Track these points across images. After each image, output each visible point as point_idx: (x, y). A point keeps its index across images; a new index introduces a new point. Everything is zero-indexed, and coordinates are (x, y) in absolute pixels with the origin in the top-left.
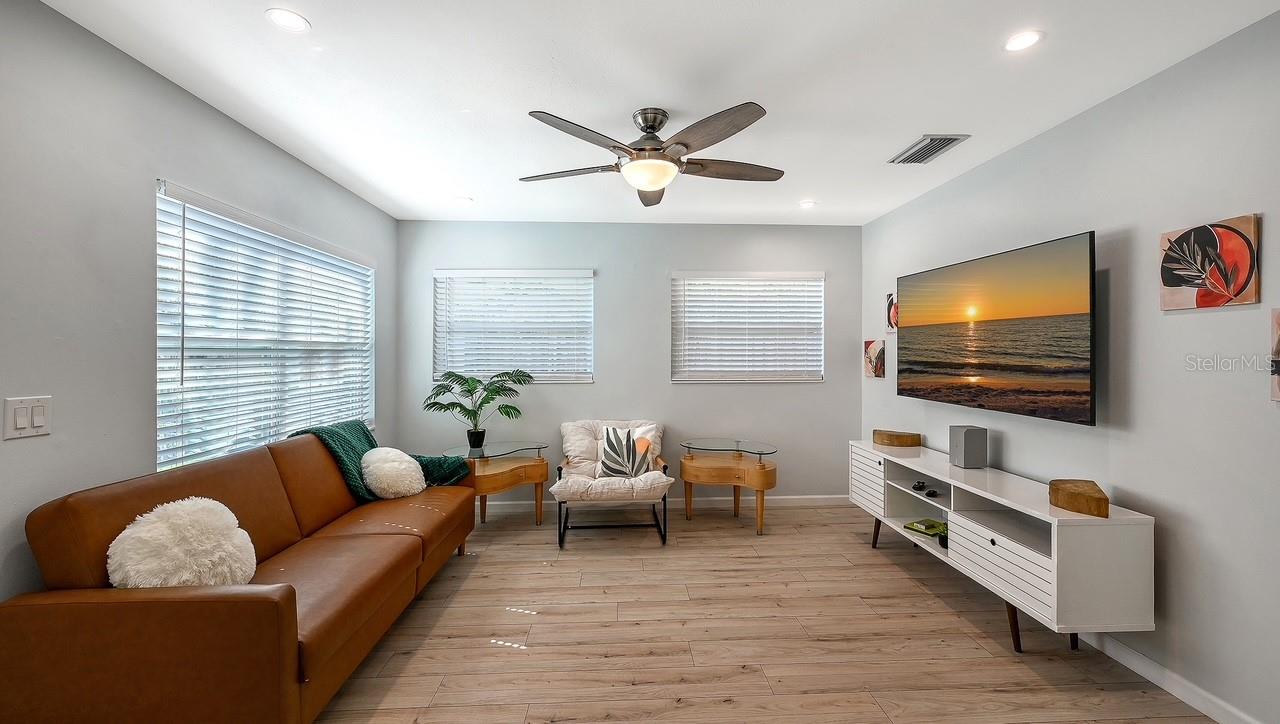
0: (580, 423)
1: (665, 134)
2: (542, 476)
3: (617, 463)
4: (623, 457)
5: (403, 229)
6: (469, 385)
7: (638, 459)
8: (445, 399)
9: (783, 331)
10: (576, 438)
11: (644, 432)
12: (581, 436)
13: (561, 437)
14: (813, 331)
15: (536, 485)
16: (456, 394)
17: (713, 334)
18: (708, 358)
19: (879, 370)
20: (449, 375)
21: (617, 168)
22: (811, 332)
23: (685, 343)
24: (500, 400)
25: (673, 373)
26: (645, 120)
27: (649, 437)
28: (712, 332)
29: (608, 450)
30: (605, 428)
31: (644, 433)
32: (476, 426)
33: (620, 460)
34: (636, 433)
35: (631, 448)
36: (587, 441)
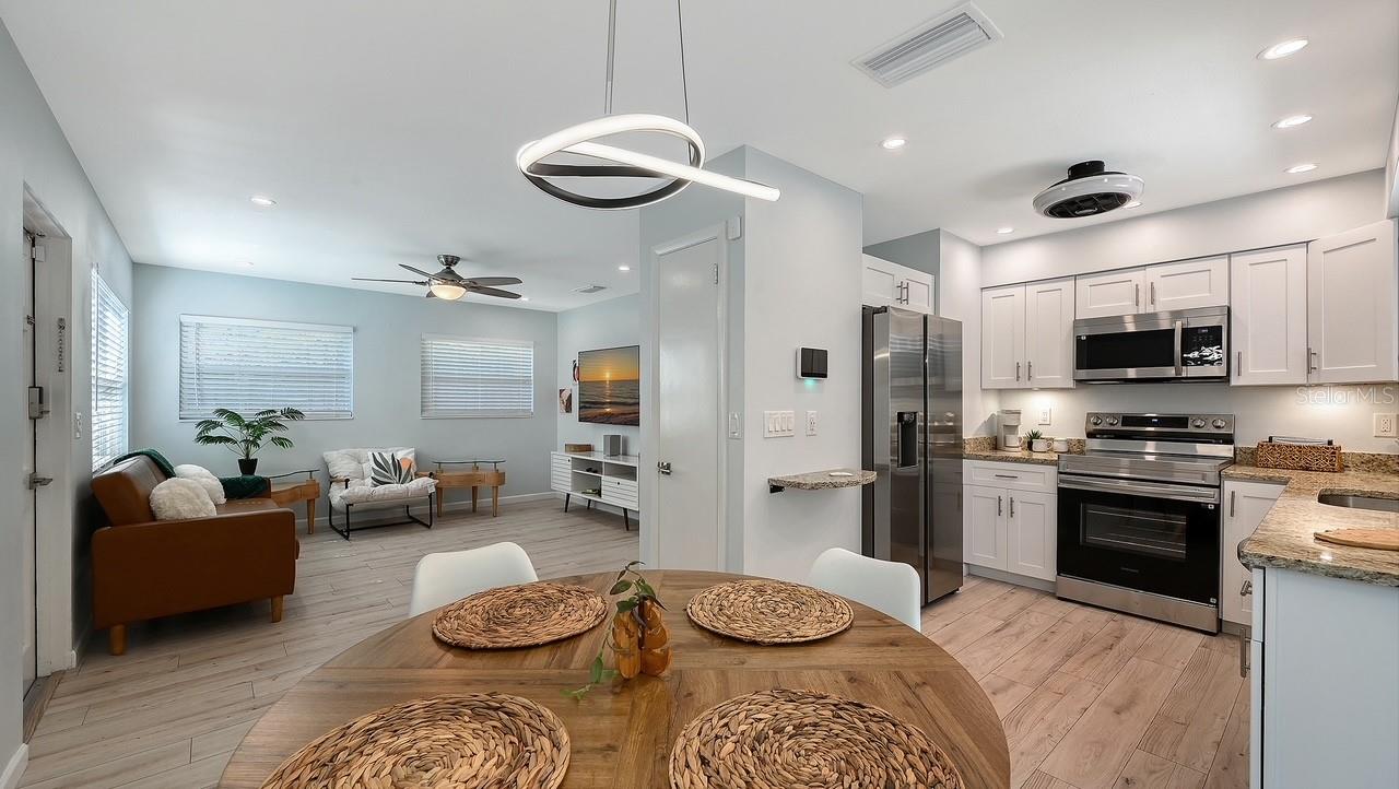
0: (344, 451)
1: (458, 270)
2: (316, 493)
4: (390, 470)
5: (140, 271)
7: (403, 474)
8: (215, 434)
9: (506, 382)
10: (342, 464)
11: (404, 454)
12: (345, 462)
14: (526, 381)
15: (309, 501)
16: (228, 429)
18: (448, 399)
19: (568, 409)
20: (222, 412)
22: (524, 382)
23: (431, 386)
26: (446, 261)
27: (409, 458)
29: (376, 468)
30: (371, 454)
32: (247, 455)
33: (388, 475)
34: (399, 456)
35: (397, 466)
36: (354, 465)
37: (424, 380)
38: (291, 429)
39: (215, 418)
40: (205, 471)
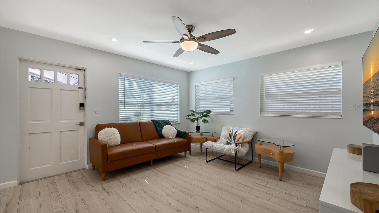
0: (227, 127)
3: (230, 141)
4: (233, 138)
5: (190, 74)
7: (236, 140)
8: (190, 117)
9: (316, 93)
10: (224, 131)
18: (276, 106)
24: (204, 118)
25: (261, 112)
31: (240, 132)
32: (198, 125)
33: (231, 140)
35: (235, 137)
37: (262, 96)
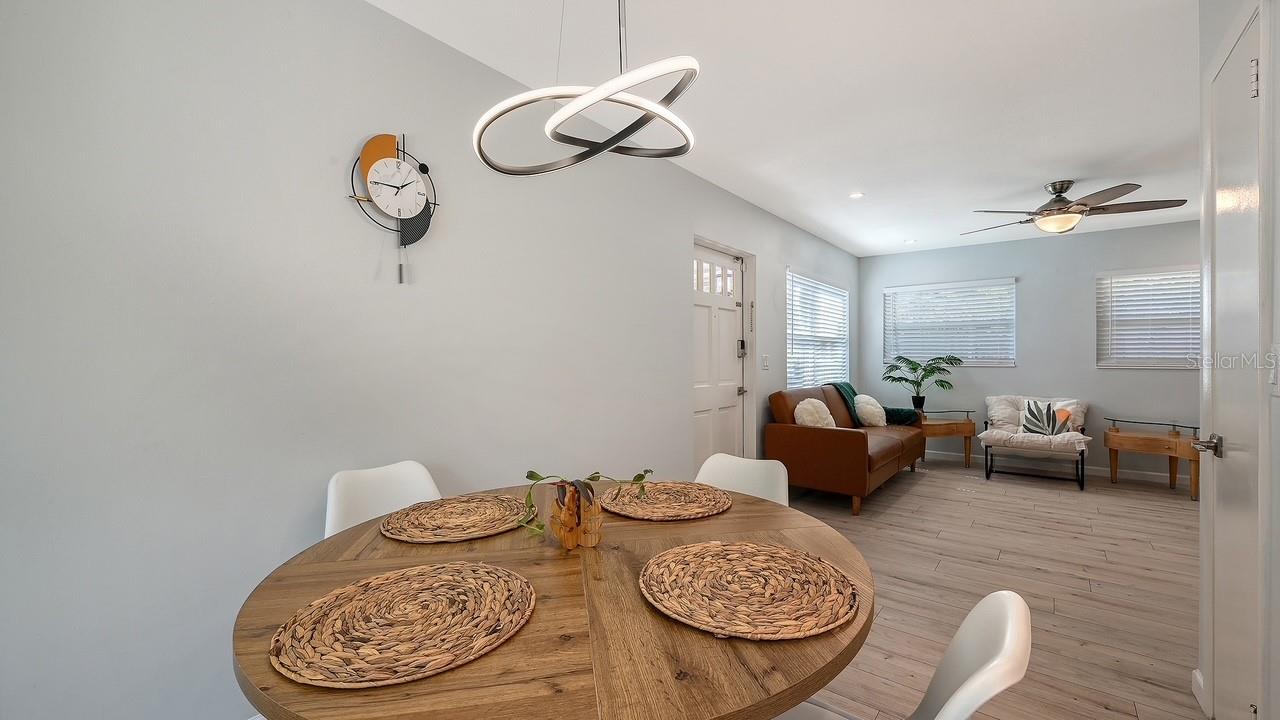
0: (1003, 397)
1: (1071, 195)
2: (970, 432)
3: (1038, 426)
4: (1044, 422)
5: (863, 264)
6: (914, 367)
7: (1058, 423)
8: (896, 374)
10: (1000, 407)
12: (1003, 407)
13: (986, 407)
15: (966, 437)
16: (904, 371)
17: (1148, 325)
18: (1130, 346)
20: (899, 358)
21: (1032, 220)
23: (1113, 333)
24: (937, 376)
25: (1098, 360)
26: (1054, 189)
27: (1069, 409)
28: (1146, 322)
29: (1029, 416)
30: (1026, 401)
32: (918, 394)
34: (1057, 406)
35: (1051, 417)
36: (1009, 410)
37: (1101, 323)
38: (953, 374)
39: (894, 363)
40: (873, 400)
